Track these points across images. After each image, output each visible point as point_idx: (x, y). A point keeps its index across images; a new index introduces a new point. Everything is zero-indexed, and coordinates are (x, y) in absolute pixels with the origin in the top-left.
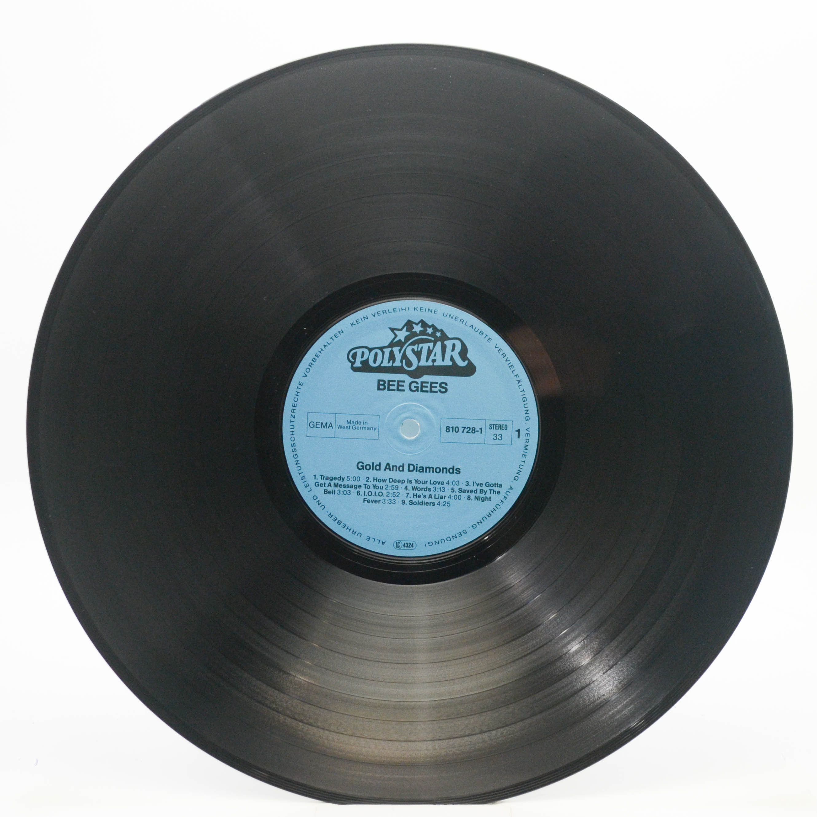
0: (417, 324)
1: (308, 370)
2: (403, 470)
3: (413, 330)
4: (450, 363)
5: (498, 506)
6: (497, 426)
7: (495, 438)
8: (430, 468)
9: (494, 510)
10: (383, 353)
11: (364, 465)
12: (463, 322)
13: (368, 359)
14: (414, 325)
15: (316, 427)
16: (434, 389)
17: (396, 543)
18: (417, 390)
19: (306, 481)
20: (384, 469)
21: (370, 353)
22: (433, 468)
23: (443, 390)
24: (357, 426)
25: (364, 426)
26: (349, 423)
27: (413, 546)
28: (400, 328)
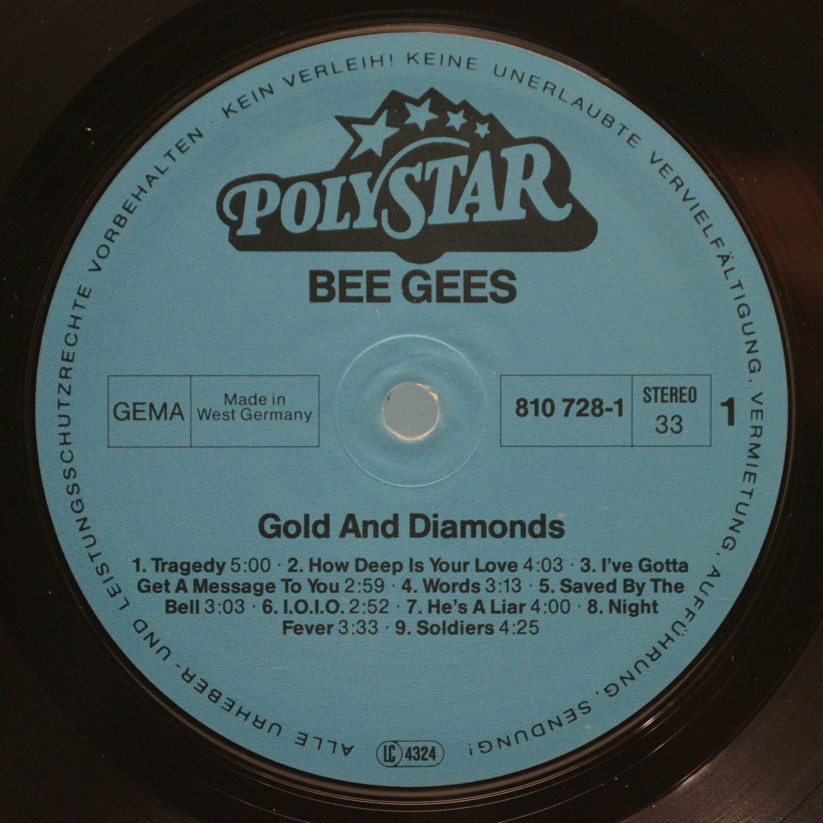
0: (418, 103)
1: (103, 251)
2: (395, 534)
3: (409, 121)
4: (520, 214)
5: (678, 627)
6: (666, 391)
7: (662, 428)
8: (473, 524)
9: (669, 638)
10: (323, 192)
11: (282, 523)
12: (552, 91)
13: (277, 213)
14: (409, 107)
15: (135, 419)
16: (475, 292)
17: (385, 747)
18: (427, 297)
19: (112, 578)
20: (339, 532)
21: (283, 193)
22: (482, 523)
23: (502, 293)
24: (254, 409)
25: (276, 408)
26: (231, 403)
27: (433, 756)
28: (369, 115)
